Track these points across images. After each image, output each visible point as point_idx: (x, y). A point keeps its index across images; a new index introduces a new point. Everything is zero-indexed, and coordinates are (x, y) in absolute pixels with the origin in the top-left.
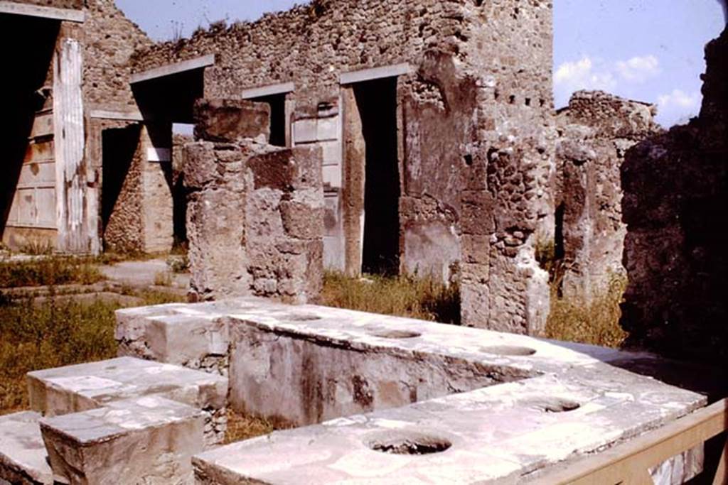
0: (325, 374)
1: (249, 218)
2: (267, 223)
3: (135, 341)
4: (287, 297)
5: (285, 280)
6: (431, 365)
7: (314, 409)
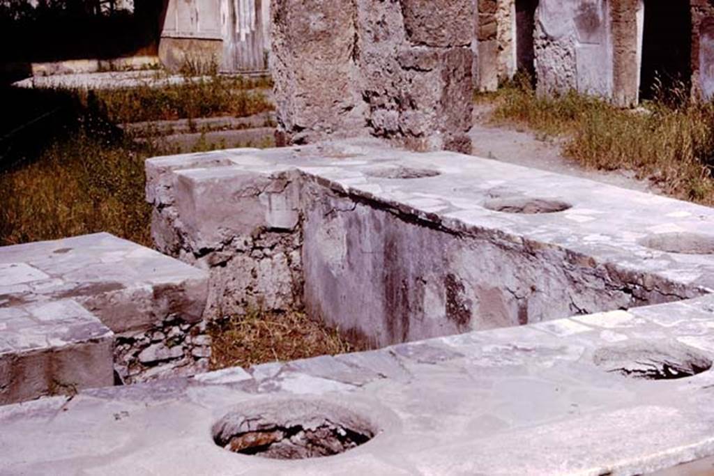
0: (412, 269)
1: (362, 15)
2: (385, 23)
3: (169, 205)
4: (411, 139)
5: (409, 112)
6: (547, 265)
7: (399, 323)
